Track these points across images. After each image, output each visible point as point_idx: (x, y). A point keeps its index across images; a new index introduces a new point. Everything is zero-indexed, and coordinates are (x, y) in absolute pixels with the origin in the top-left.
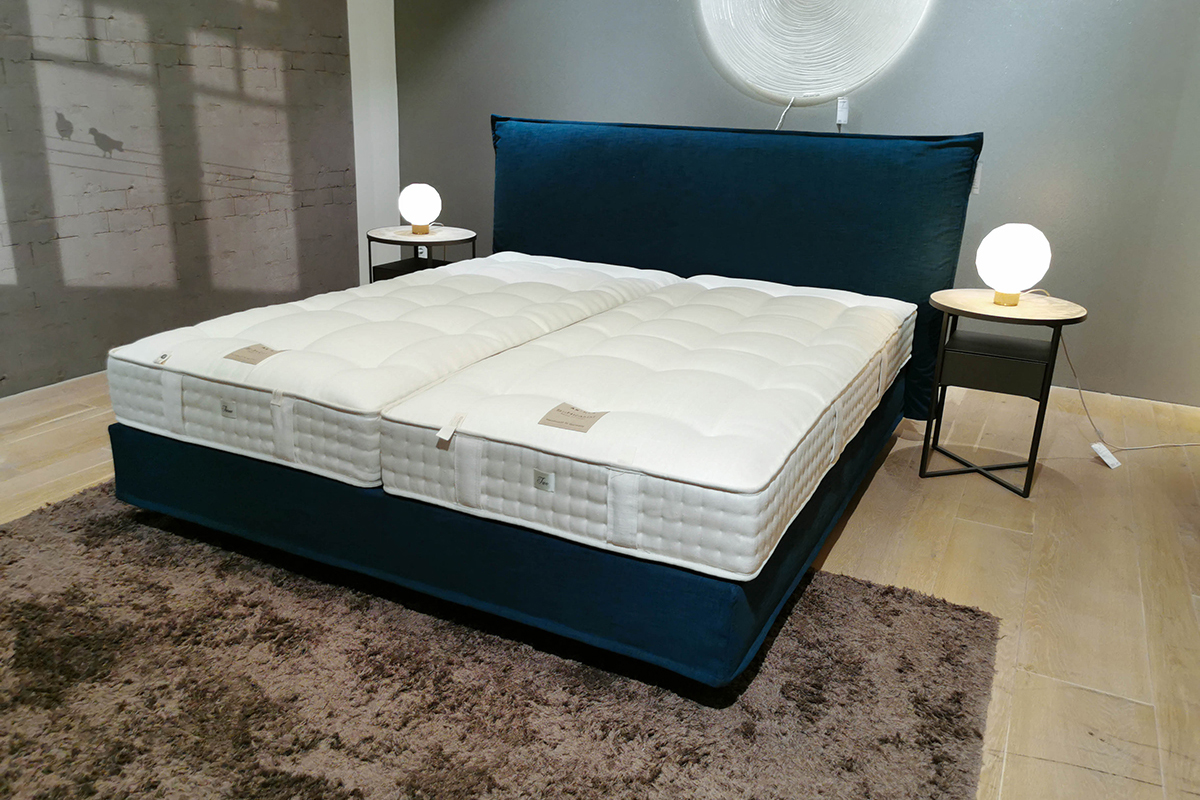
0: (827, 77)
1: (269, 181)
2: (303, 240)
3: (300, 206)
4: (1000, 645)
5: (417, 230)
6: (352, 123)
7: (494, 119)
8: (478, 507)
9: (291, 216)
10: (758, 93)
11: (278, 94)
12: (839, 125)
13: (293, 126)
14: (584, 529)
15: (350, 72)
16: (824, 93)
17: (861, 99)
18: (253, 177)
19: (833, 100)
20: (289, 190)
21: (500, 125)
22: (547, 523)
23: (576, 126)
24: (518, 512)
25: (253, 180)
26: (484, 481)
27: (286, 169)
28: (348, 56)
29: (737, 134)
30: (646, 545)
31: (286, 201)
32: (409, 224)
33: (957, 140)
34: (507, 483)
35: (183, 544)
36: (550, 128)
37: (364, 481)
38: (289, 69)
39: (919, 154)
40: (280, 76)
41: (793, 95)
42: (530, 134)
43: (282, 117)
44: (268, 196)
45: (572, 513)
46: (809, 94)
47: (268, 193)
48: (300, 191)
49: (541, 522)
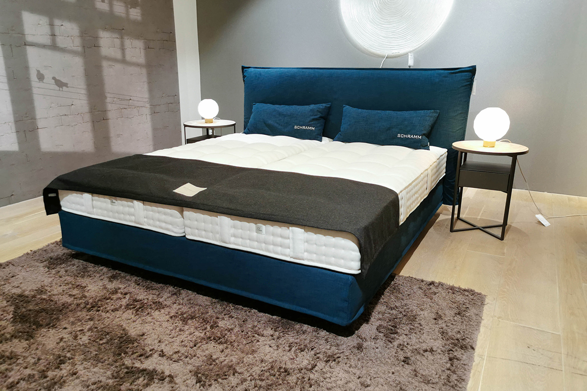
0: (403, 43)
1: (138, 101)
2: (155, 129)
3: (154, 113)
4: (485, 307)
5: (208, 121)
6: (177, 73)
7: (243, 68)
8: (230, 243)
9: (149, 117)
10: (370, 52)
11: (142, 60)
12: (410, 66)
13: (149, 75)
14: (279, 252)
15: (176, 49)
16: (402, 51)
17: (420, 53)
18: (131, 99)
19: (406, 54)
20: (148, 105)
21: (246, 71)
22: (262, 250)
24: (248, 245)
25: (130, 101)
26: (232, 231)
27: (146, 95)
28: (175, 41)
30: (308, 258)
31: (146, 111)
32: (204, 119)
33: (464, 69)
34: (242, 231)
35: (93, 267)
36: (269, 71)
37: (177, 233)
38: (147, 48)
39: (445, 77)
40: (143, 51)
41: (387, 52)
42: (260, 74)
43: (144, 71)
44: (138, 108)
45: (274, 244)
46: (394, 51)
47: (138, 107)
48: (153, 106)
49: (259, 249)
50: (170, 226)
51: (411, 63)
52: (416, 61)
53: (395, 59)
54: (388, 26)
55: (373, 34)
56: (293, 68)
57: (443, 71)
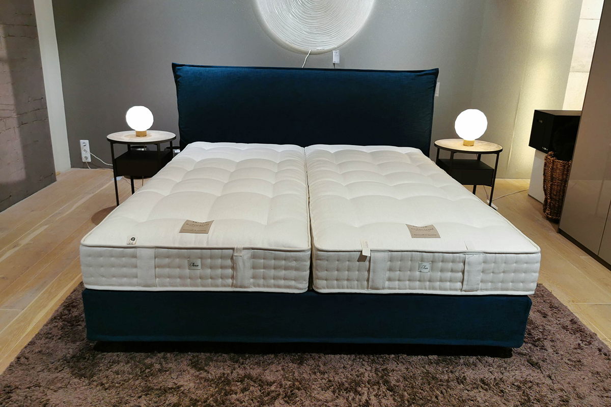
0: (328, 40)
1: (4, 110)
2: (25, 147)
3: (21, 124)
5: (139, 134)
6: (42, 68)
7: (174, 66)
8: (384, 288)
9: (17, 130)
10: (291, 48)
12: (334, 64)
13: (13, 73)
14: (448, 287)
15: (38, 36)
19: (331, 51)
20: (14, 115)
21: (179, 69)
22: (425, 289)
23: (228, 69)
24: (407, 287)
26: (388, 274)
27: (11, 101)
28: (36, 26)
29: (323, 71)
30: (483, 288)
31: (13, 122)
33: (427, 72)
34: (401, 273)
36: (213, 70)
37: (301, 289)
38: (7, 36)
39: (413, 79)
40: (3, 41)
41: (310, 49)
42: (201, 74)
43: (6, 68)
44: (4, 120)
45: (441, 280)
46: (319, 48)
47: (4, 118)
48: (20, 115)
49: (422, 289)
50: (294, 282)
51: (336, 59)
53: (318, 56)
54: (311, 21)
55: (295, 29)
56: (243, 67)
57: (409, 74)
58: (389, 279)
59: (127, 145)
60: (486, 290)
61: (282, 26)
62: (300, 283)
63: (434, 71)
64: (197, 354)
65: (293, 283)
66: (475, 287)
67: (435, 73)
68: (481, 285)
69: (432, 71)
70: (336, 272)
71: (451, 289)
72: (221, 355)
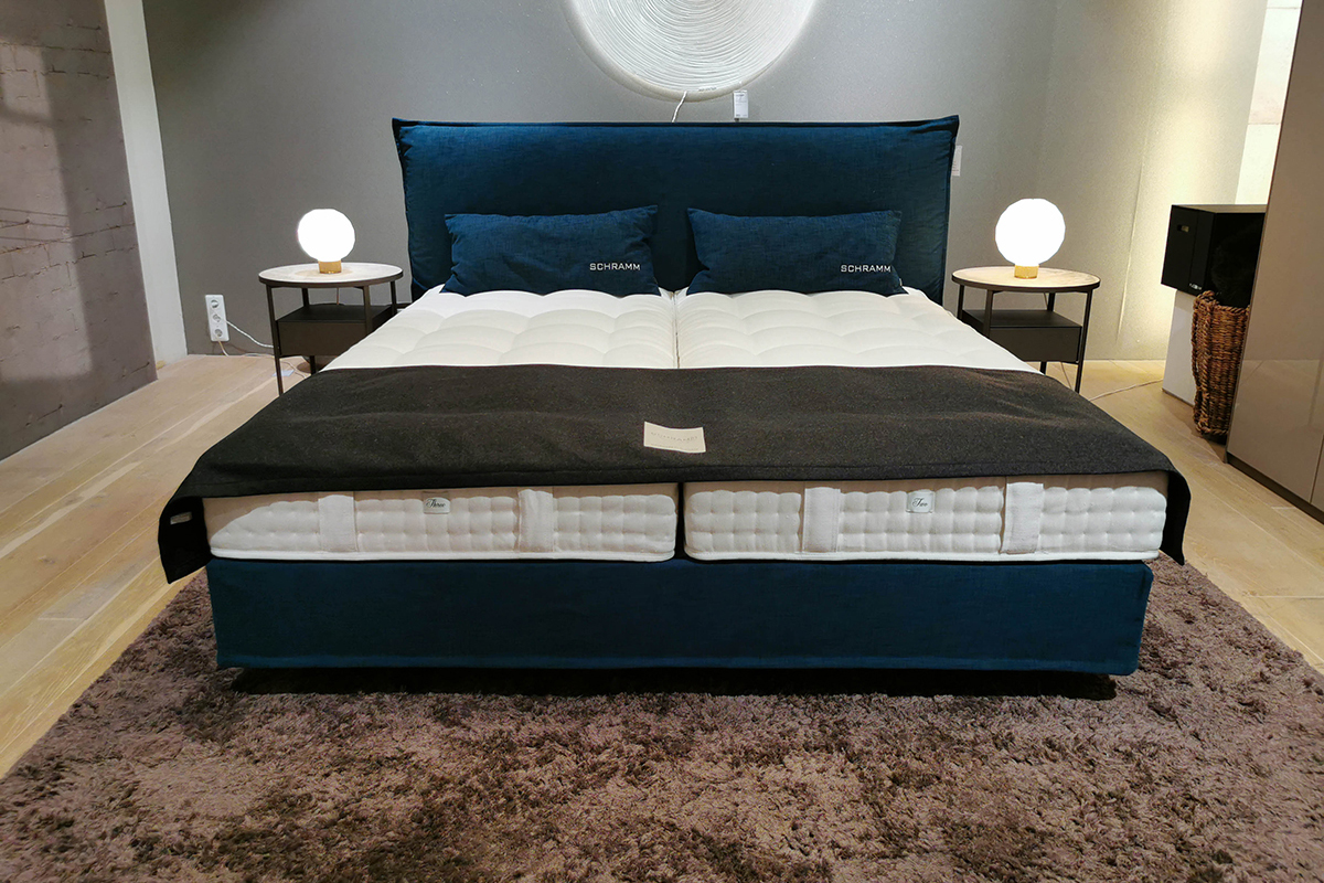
0: (720, 69)
1: (45, 225)
2: (88, 304)
3: (82, 257)
4: (1209, 578)
5: (326, 268)
6: (122, 141)
7: (397, 124)
8: (834, 549)
9: (73, 270)
10: (645, 87)
11: (40, 105)
12: (739, 116)
13: (63, 148)
14: (972, 545)
15: (114, 75)
16: (721, 86)
18: (27, 222)
19: (729, 93)
20: (67, 236)
21: (406, 131)
22: (923, 549)
23: (511, 128)
24: (885, 545)
25: (28, 226)
26: (842, 518)
27: (62, 209)
28: (110, 52)
30: (1046, 546)
31: (65, 251)
32: (314, 261)
33: (935, 124)
34: (870, 515)
36: (478, 133)
37: (658, 553)
38: (51, 71)
39: (903, 140)
40: (41, 80)
41: (685, 89)
42: (452, 140)
43: (49, 138)
44: (47, 246)
45: (956, 530)
46: (704, 87)
47: (46, 242)
48: (79, 237)
50: (644, 537)
51: (741, 111)
52: (752, 108)
53: (703, 103)
54: (686, 29)
55: (650, 45)
56: (540, 125)
57: (895, 128)
58: (846, 530)
59: (300, 290)
60: (1054, 549)
61: (625, 42)
62: (659, 540)
63: (949, 122)
64: (446, 696)
65: (642, 540)
66: (1029, 543)
67: (951, 125)
68: (1041, 540)
69: (945, 123)
70: (733, 514)
71: (977, 550)
72: (496, 698)
